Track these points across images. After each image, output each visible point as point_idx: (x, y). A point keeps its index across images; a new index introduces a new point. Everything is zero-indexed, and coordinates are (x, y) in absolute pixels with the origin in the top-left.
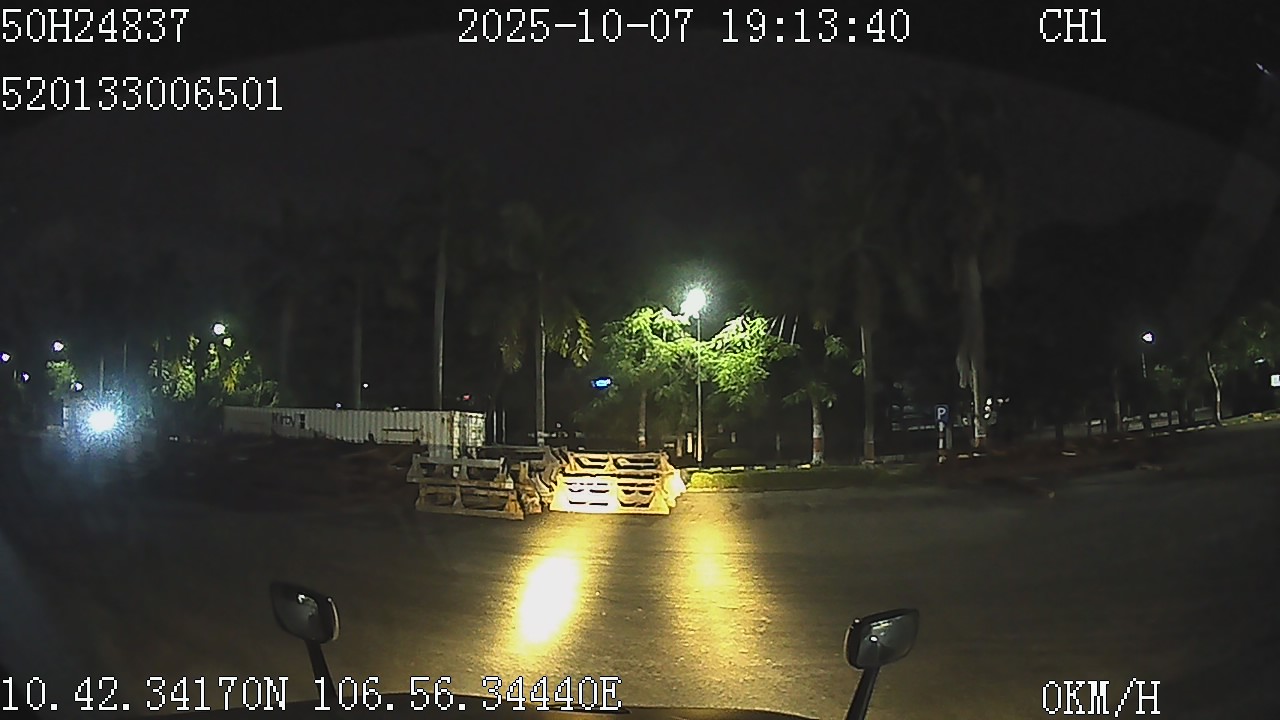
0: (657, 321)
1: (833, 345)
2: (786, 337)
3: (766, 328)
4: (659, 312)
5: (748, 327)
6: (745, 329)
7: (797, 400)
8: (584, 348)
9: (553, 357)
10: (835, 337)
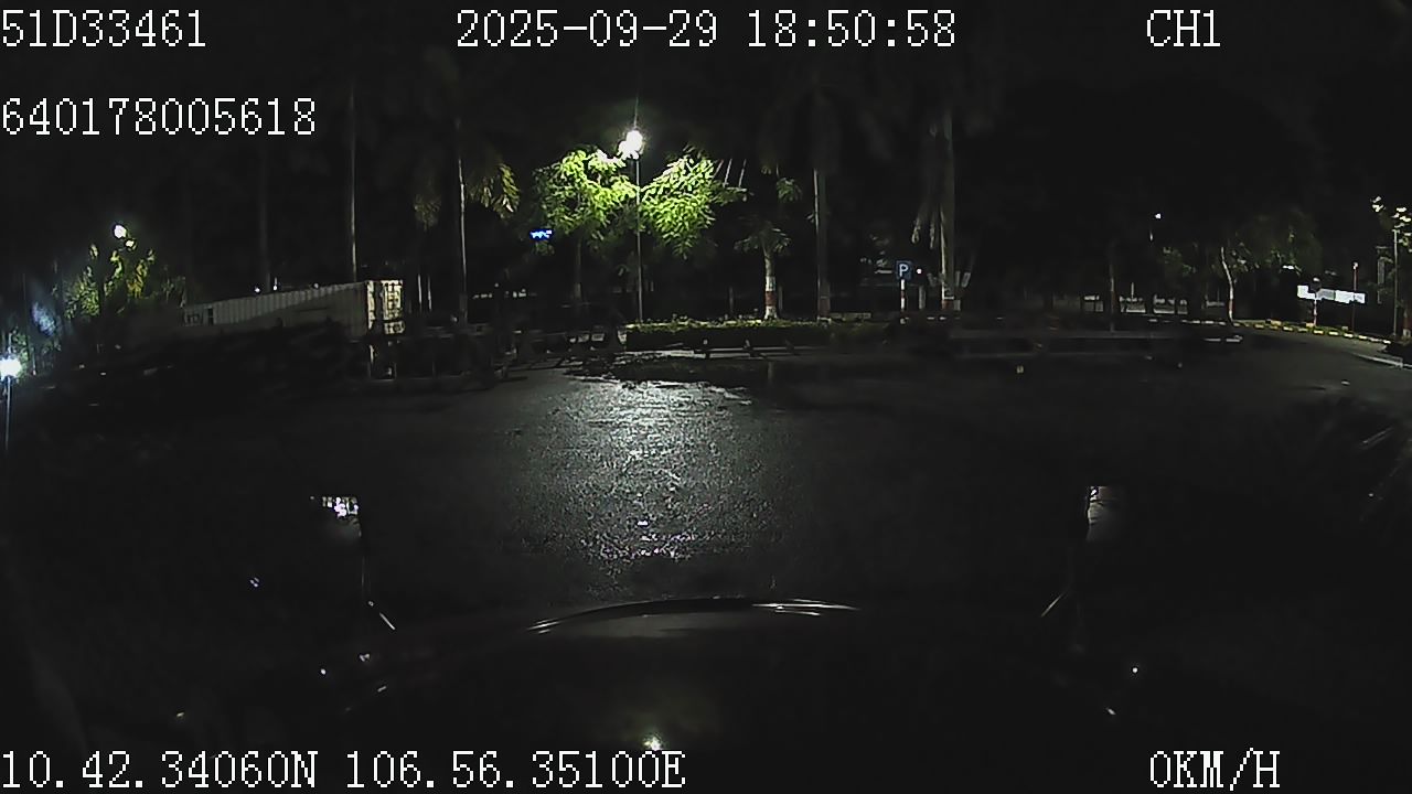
0: (590, 163)
1: (786, 187)
2: (733, 182)
3: (711, 170)
4: (593, 155)
5: (691, 169)
6: (688, 172)
7: (746, 249)
8: (508, 197)
9: (474, 207)
10: (788, 180)
